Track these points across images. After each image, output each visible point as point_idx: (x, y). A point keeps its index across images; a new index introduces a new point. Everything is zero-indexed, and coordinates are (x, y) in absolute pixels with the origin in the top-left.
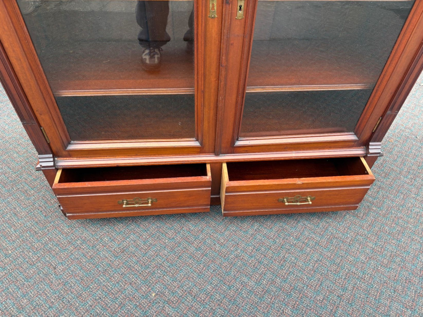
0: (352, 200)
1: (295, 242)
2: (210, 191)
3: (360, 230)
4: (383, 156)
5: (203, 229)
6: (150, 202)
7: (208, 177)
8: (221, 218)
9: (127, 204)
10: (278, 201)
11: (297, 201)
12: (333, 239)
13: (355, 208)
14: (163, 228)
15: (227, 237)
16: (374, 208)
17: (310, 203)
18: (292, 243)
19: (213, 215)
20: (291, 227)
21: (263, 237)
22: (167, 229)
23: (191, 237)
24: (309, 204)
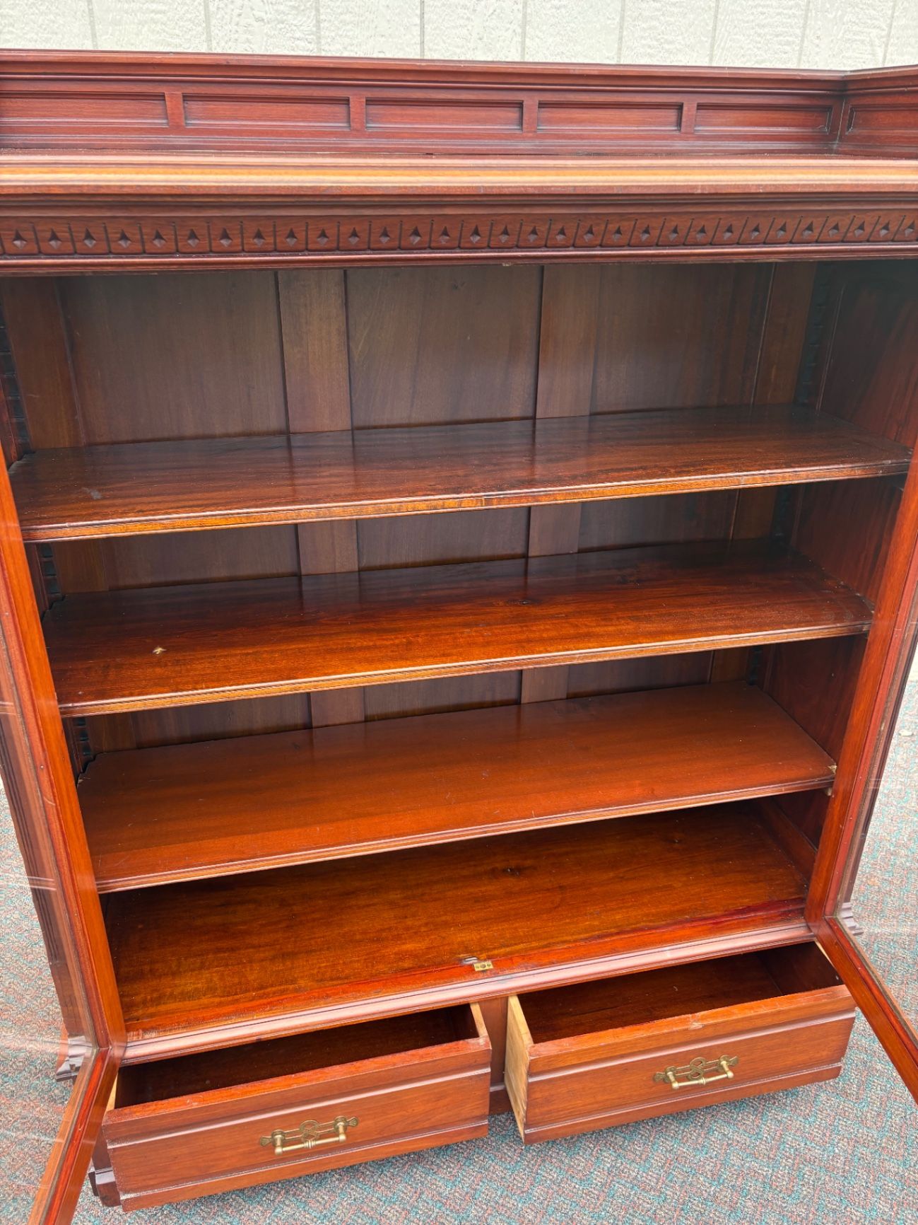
0: (824, 1053)
1: (713, 1188)
2: (489, 1077)
3: (860, 1131)
4: (861, 934)
5: (475, 1190)
6: (341, 1130)
7: (482, 1040)
8: (515, 1150)
9: (284, 1144)
10: (654, 1080)
11: (697, 1075)
12: (801, 1166)
13: (836, 1073)
14: (371, 1201)
15: (541, 1203)
16: (879, 1067)
17: (730, 1074)
18: (706, 1195)
19: (494, 1144)
20: (694, 1149)
21: (632, 1188)
22: (381, 1203)
23: (449, 1219)
24: (727, 1078)
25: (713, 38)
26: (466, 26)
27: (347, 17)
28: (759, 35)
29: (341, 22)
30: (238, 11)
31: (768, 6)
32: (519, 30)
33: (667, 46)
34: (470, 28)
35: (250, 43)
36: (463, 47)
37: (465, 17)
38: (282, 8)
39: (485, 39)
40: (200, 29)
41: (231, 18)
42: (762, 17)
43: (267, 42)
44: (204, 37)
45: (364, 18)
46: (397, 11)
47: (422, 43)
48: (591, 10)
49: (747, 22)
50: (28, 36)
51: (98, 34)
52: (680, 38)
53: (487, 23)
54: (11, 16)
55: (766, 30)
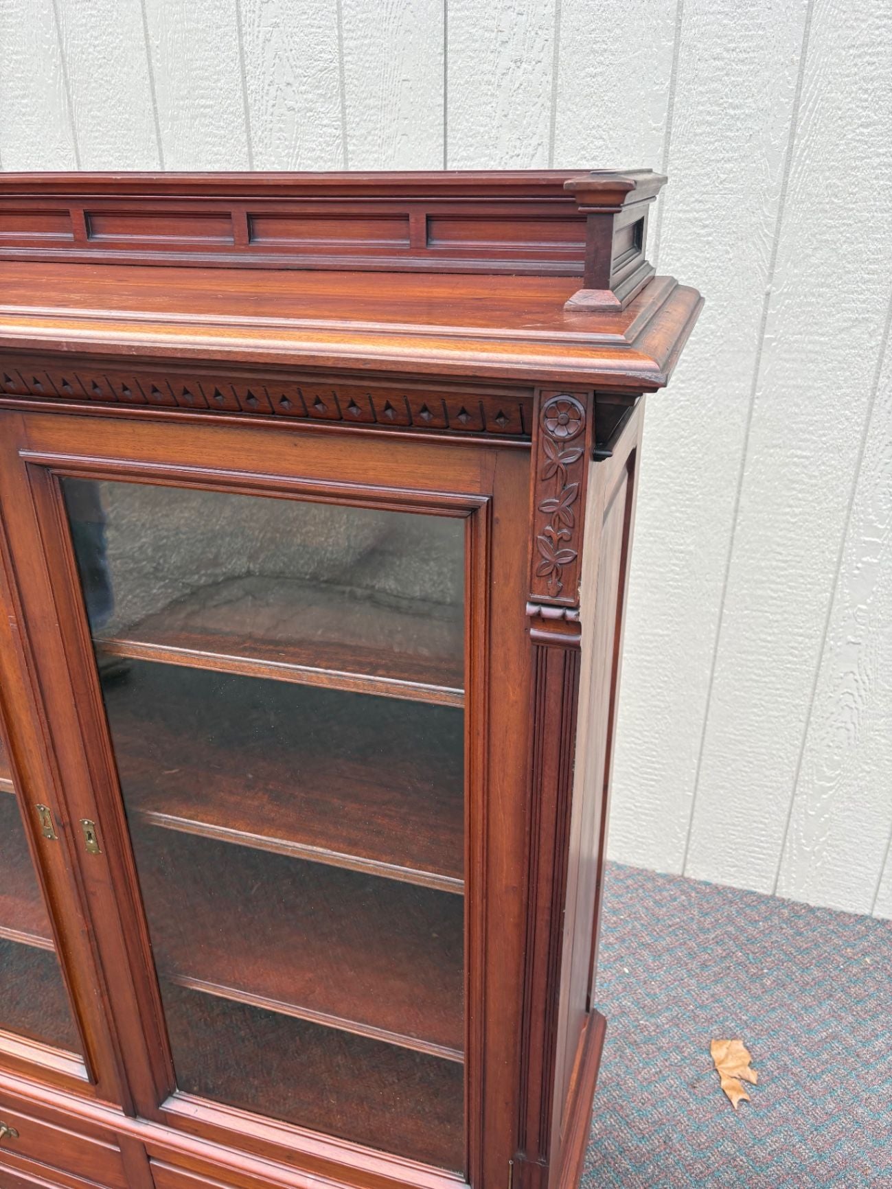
25: (798, 99)
26: (490, 103)
27: (371, 102)
28: (866, 91)
29: (365, 107)
30: (272, 102)
31: (878, 54)
32: (549, 104)
33: (732, 112)
34: (494, 105)
35: (283, 131)
36: (486, 126)
37: (489, 93)
38: (310, 96)
39: (510, 116)
40: (240, 120)
41: (267, 109)
42: (869, 68)
43: (297, 129)
44: (244, 128)
45: (387, 102)
46: (420, 93)
47: (445, 124)
48: (634, 75)
49: (848, 76)
50: (110, 133)
51: (161, 129)
52: (750, 100)
53: (513, 99)
54: (98, 117)
55: (876, 84)
